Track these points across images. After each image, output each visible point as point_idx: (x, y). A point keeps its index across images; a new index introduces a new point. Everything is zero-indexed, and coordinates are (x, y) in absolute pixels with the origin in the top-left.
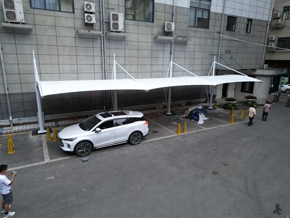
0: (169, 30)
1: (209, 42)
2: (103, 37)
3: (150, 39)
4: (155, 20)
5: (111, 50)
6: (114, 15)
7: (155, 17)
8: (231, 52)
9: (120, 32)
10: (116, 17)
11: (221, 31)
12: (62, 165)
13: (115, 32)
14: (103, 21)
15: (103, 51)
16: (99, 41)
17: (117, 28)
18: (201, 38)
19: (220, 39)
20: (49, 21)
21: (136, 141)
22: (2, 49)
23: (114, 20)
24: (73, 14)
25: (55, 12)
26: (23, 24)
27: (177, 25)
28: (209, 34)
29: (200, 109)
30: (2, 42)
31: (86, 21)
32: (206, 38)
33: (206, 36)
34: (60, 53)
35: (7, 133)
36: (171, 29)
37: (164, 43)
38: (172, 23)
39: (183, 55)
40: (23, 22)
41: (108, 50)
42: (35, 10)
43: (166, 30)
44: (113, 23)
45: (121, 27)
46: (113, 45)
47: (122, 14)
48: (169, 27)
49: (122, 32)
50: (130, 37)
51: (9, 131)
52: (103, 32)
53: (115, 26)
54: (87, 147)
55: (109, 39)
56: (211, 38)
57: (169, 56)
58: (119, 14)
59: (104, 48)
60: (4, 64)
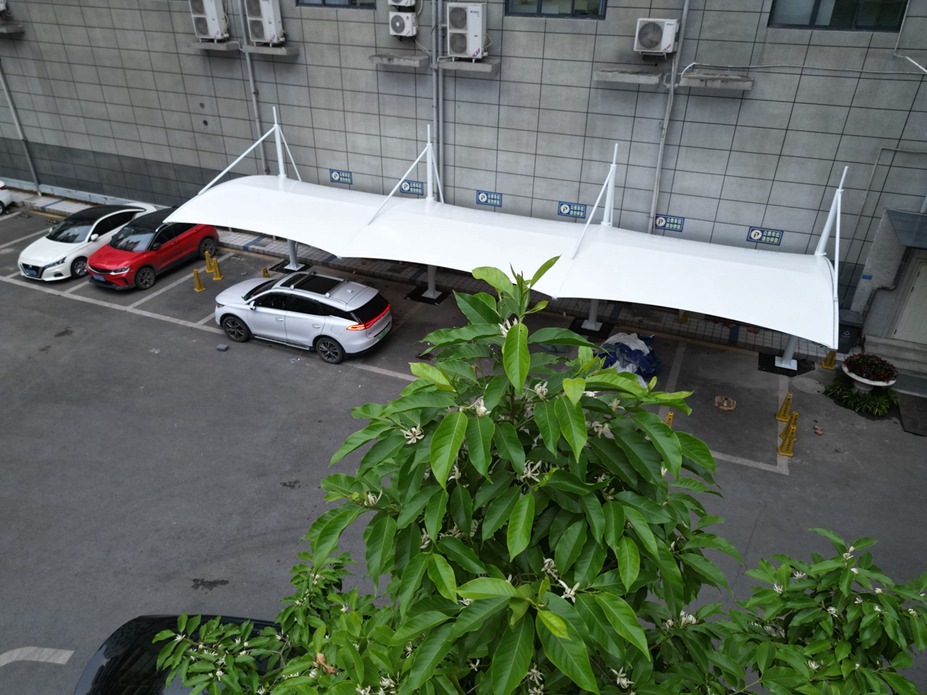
0: (649, 47)
1: (890, 93)
2: (436, 70)
3: (583, 75)
4: (611, 11)
5: (459, 107)
6: (455, 11)
9: (469, 60)
10: (459, 18)
12: (195, 341)
13: (457, 59)
14: (437, 26)
15: (435, 109)
17: (464, 49)
18: (837, 74)
20: (328, 33)
21: (329, 356)
22: (257, 93)
23: (454, 25)
24: (371, 11)
25: (339, 9)
26: (275, 45)
27: (705, 24)
28: (895, 57)
29: (633, 348)
30: (258, 79)
31: (392, 32)
32: (867, 76)
33: (871, 66)
34: (348, 107)
35: (253, 251)
36: (657, 43)
37: (638, 90)
38: (667, 21)
39: (723, 138)
40: (275, 41)
41: (450, 106)
42: (304, 8)
43: (635, 49)
44: (454, 36)
45: (475, 46)
46: (464, 93)
47: (478, 7)
48: (651, 36)
49: (478, 61)
50: (515, 69)
51: (257, 248)
52: (437, 56)
53: (458, 43)
54: (239, 328)
55: (457, 76)
56: (905, 77)
57: (653, 138)
58: (470, 7)
59: (438, 99)
60: (260, 122)
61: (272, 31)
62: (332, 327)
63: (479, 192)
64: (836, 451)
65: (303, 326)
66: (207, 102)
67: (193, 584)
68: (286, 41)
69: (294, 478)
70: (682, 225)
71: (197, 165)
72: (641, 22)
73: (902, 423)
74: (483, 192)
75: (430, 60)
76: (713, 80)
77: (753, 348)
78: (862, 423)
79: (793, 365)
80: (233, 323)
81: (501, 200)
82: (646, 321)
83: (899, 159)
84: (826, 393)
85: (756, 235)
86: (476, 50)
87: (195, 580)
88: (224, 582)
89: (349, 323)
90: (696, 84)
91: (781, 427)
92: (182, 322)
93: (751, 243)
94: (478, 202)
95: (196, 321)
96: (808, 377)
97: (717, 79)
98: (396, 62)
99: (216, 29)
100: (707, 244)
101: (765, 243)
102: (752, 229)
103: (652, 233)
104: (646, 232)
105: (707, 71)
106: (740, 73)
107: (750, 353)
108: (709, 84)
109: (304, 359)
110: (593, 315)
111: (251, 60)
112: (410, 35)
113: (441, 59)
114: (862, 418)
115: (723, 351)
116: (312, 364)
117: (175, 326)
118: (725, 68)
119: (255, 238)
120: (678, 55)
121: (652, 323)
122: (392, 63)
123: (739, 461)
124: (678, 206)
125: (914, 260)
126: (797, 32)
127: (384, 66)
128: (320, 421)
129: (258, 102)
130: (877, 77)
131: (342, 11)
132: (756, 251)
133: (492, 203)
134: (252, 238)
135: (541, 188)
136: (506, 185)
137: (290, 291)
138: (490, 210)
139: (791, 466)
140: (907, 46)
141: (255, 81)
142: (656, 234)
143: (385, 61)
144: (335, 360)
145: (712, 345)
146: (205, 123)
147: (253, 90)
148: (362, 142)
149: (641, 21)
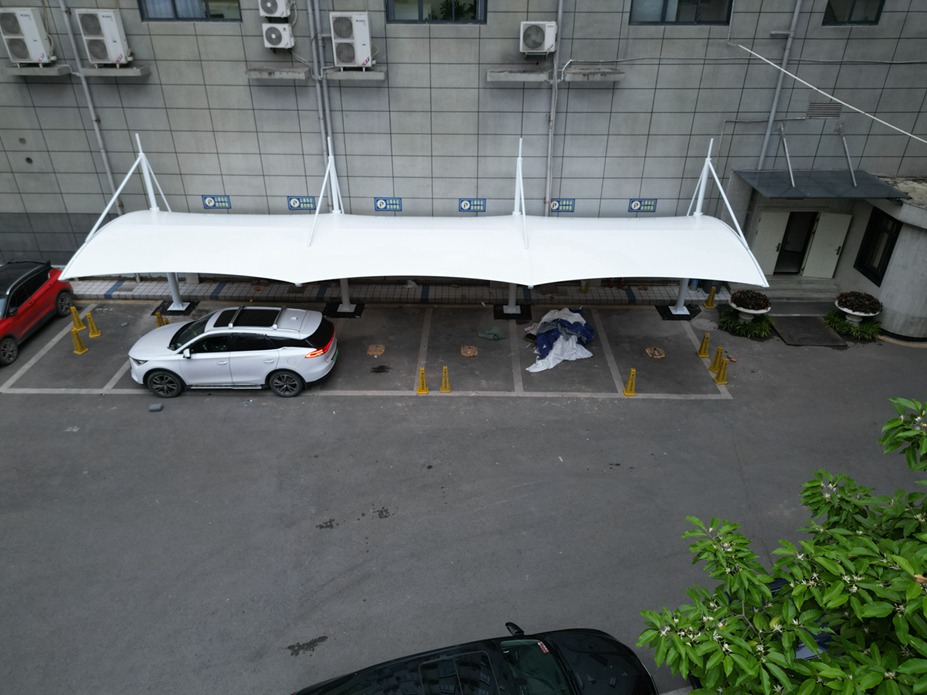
0: (532, 48)
1: (729, 74)
2: (320, 81)
4: (490, 16)
5: (347, 116)
6: (338, 20)
7: (490, 6)
8: (843, 110)
9: (359, 69)
10: (345, 27)
11: (789, 28)
12: (115, 408)
13: (345, 69)
14: (316, 37)
15: (322, 121)
16: (312, 91)
17: (352, 58)
18: (686, 62)
20: (185, 48)
21: (287, 389)
22: (98, 121)
23: (339, 34)
24: (237, 24)
25: (196, 23)
26: (123, 66)
27: (577, 24)
28: (728, 46)
29: (572, 322)
30: (98, 105)
31: (268, 45)
32: (710, 62)
33: (713, 53)
34: (218, 127)
35: (119, 298)
36: (540, 44)
37: (524, 87)
38: (547, 23)
39: (601, 125)
40: (123, 61)
41: (338, 116)
42: (152, 23)
43: (521, 50)
44: (339, 46)
45: (363, 54)
46: (350, 102)
47: (364, 16)
48: (534, 37)
49: (367, 69)
50: (402, 76)
51: (123, 293)
52: (319, 67)
53: (346, 53)
54: (170, 382)
55: (341, 86)
56: (737, 61)
57: (542, 130)
58: (355, 17)
59: (324, 111)
60: (106, 152)
61: (116, 51)
62: (288, 359)
63: (377, 199)
64: (753, 372)
65: (253, 365)
66: (29, 136)
67: (290, 652)
68: (135, 60)
69: (326, 518)
70: (573, 206)
71: (21, 210)
72: (525, 25)
73: (782, 339)
74: (381, 198)
75: (311, 72)
76: (594, 74)
77: (649, 303)
78: (757, 346)
79: (685, 311)
80: (162, 378)
81: (400, 205)
82: (556, 297)
83: (739, 128)
84: (720, 328)
85: (636, 206)
86: (365, 58)
87: (289, 648)
88: (323, 639)
89: (308, 351)
90: (580, 78)
91: (707, 361)
92: (84, 391)
93: (633, 213)
94: (377, 209)
95: (102, 386)
96: (700, 318)
97: (597, 73)
98: (277, 75)
99: (38, 51)
100: (597, 219)
101: (644, 211)
102: (632, 201)
103: (549, 216)
104: (544, 215)
105: (582, 67)
106: (610, 66)
107: (648, 307)
108: (591, 78)
109: (256, 399)
110: (512, 300)
111: (88, 84)
112: (289, 46)
113: (325, 70)
114: (755, 342)
115: (628, 310)
116: (269, 403)
117: (77, 397)
118: (598, 63)
119: (113, 284)
120: (557, 53)
121: (561, 298)
122: (273, 77)
123: (693, 397)
124: (569, 189)
125: (756, 208)
126: (653, 27)
127: (258, 80)
128: (316, 456)
129: (100, 130)
130: (717, 62)
131: (200, 25)
132: (637, 219)
133: (392, 208)
134: (111, 284)
135: (440, 188)
136: (403, 189)
137: (230, 329)
138: (391, 215)
139: (730, 391)
140: (736, 36)
141: (94, 107)
142: (552, 216)
143: (265, 75)
144: (293, 393)
145: (617, 307)
146: (29, 160)
147: (94, 118)
148: (238, 163)
149: (523, 25)
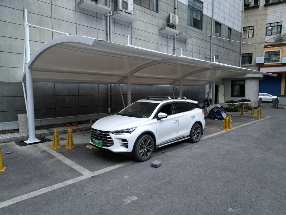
1: (203, 44)
2: (110, 17)
3: (155, 30)
4: (159, 11)
7: (159, 7)
8: (219, 57)
9: (129, 13)
11: (211, 34)
12: (126, 177)
13: (125, 12)
15: (109, 35)
16: (104, 22)
17: (127, 8)
18: (197, 39)
19: (211, 42)
28: (203, 36)
37: (168, 37)
38: (176, 16)
41: (113, 35)
44: (123, 2)
46: (118, 30)
49: (132, 14)
50: (136, 24)
55: (115, 22)
59: (110, 31)
86: (131, 10)
113: (113, 12)
130: (202, 40)
